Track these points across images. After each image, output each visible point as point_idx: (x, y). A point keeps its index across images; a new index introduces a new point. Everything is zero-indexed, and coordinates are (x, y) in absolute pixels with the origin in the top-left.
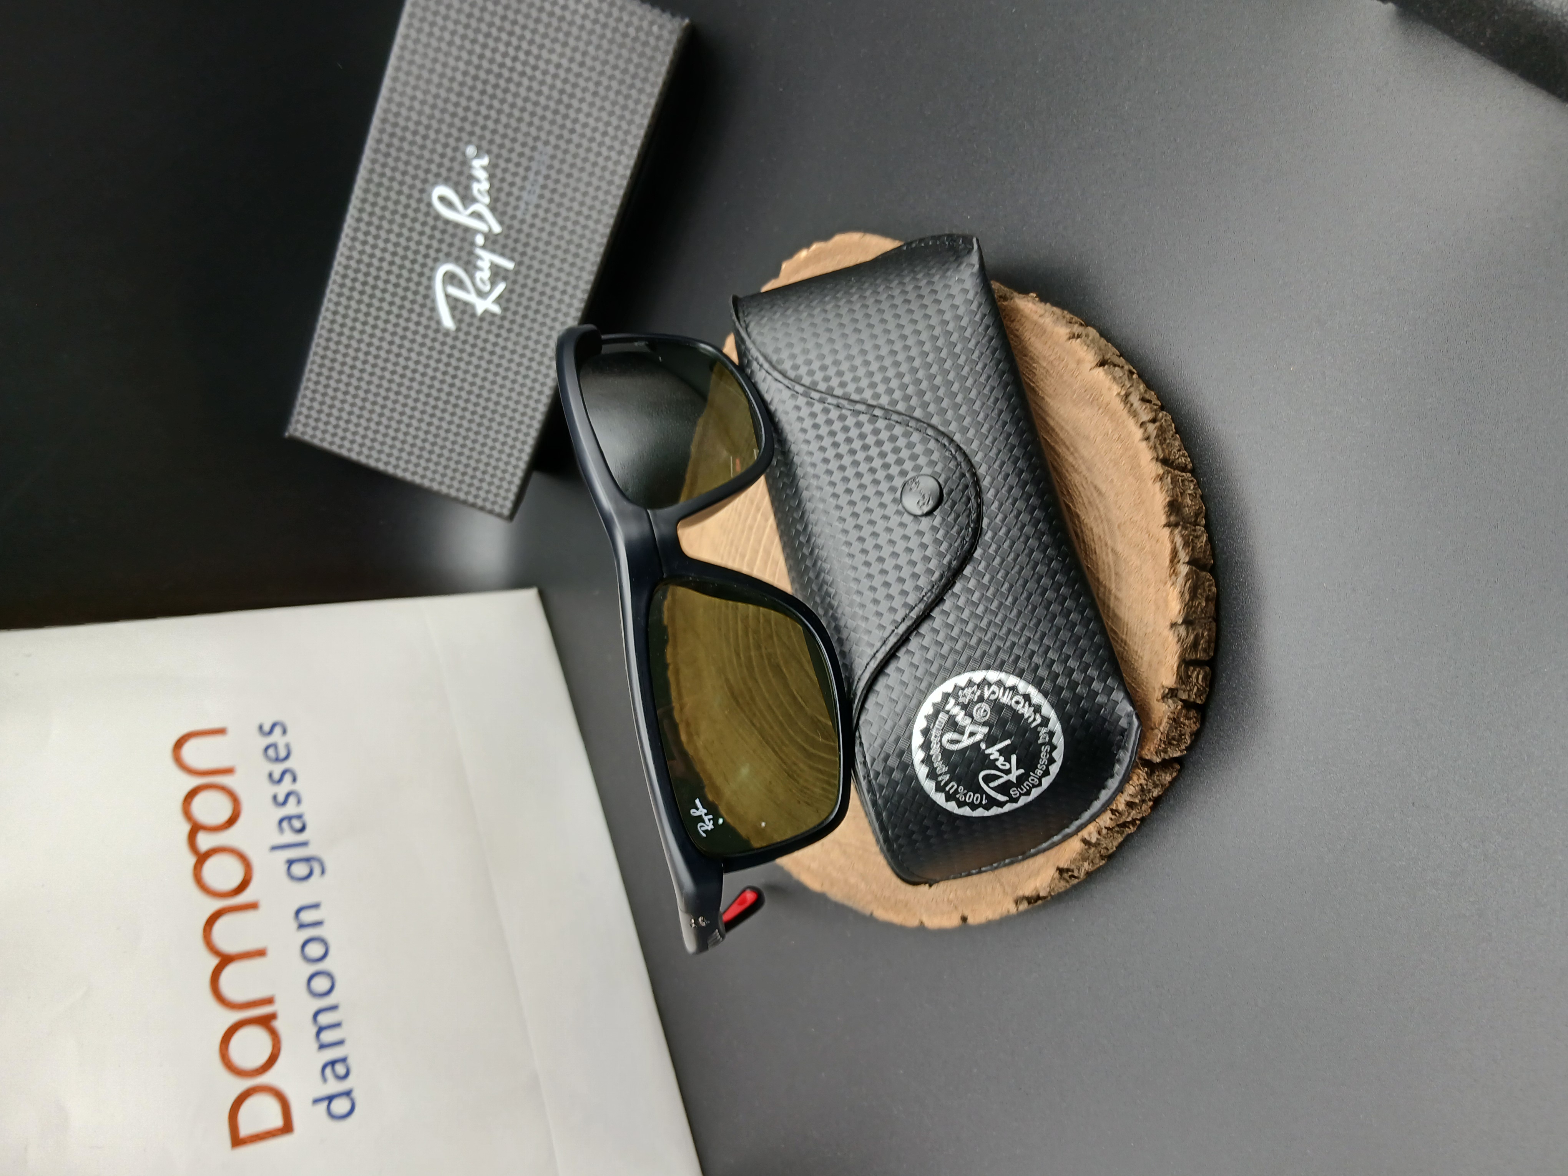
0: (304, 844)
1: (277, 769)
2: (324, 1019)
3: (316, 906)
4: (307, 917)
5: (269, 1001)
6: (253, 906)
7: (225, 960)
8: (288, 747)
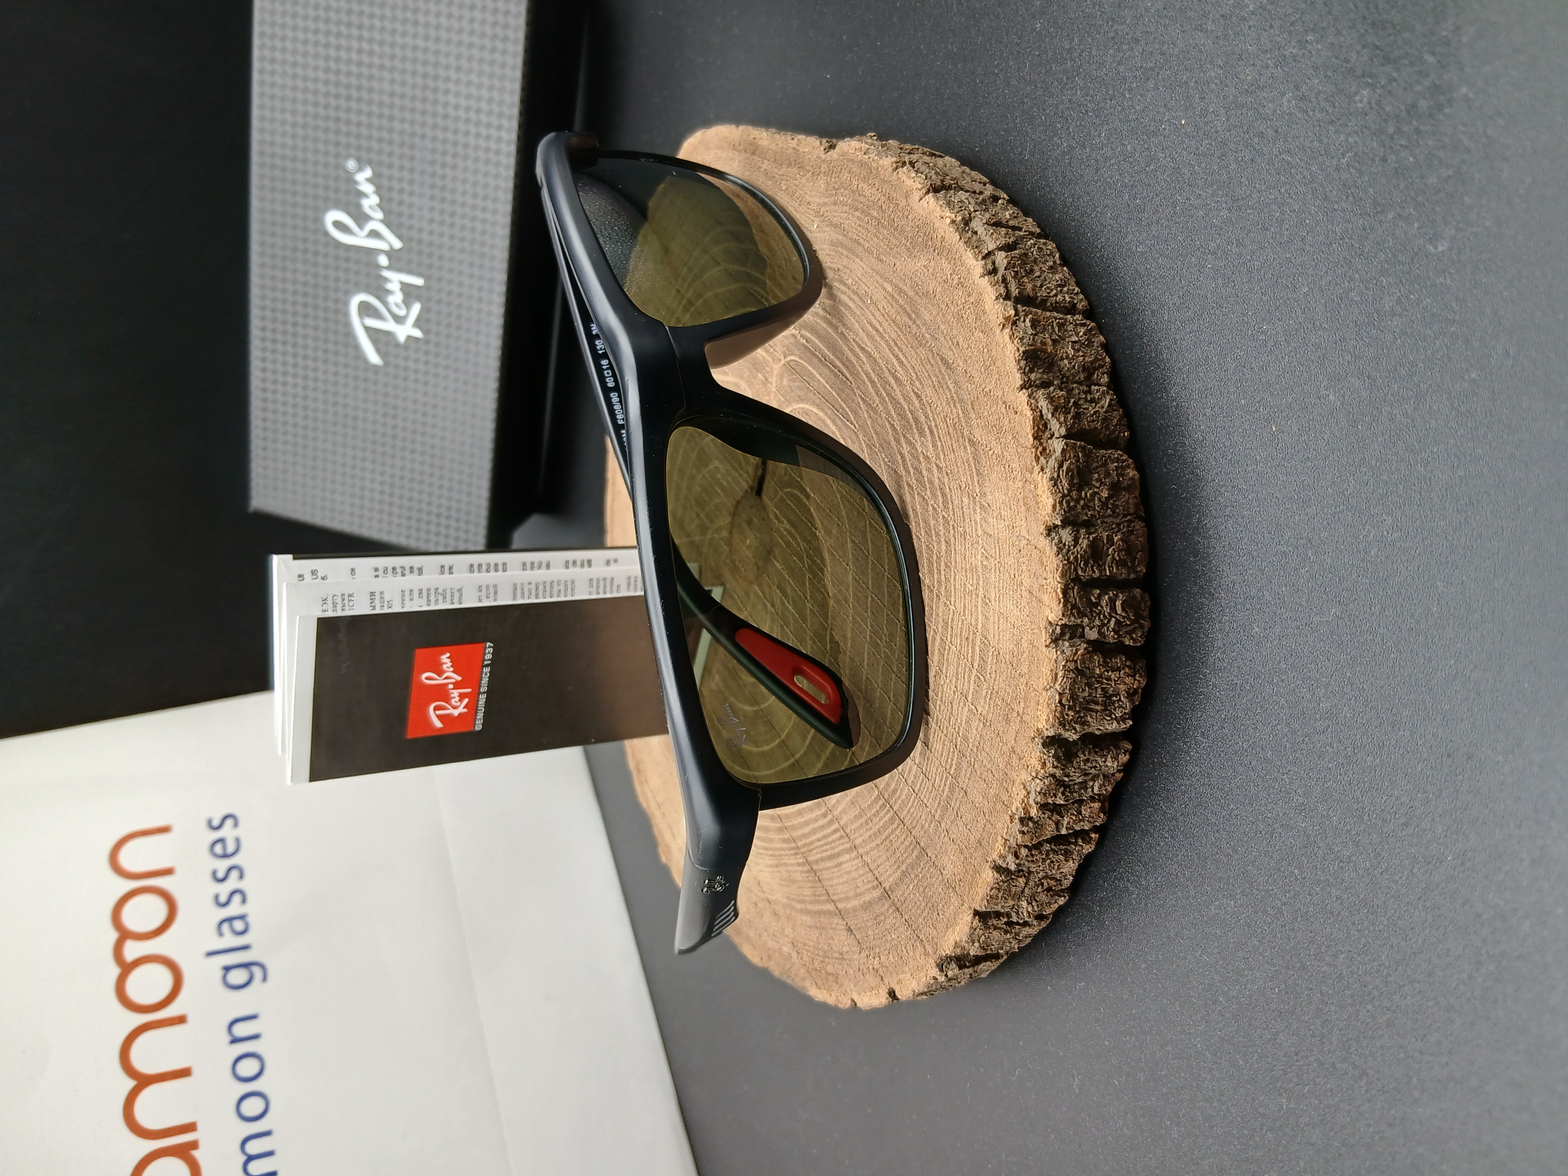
0: (245, 948)
1: (222, 866)
2: (253, 1147)
3: (253, 1017)
4: (241, 1030)
5: (190, 1127)
6: (181, 1020)
7: (143, 1081)
8: (238, 841)
